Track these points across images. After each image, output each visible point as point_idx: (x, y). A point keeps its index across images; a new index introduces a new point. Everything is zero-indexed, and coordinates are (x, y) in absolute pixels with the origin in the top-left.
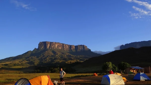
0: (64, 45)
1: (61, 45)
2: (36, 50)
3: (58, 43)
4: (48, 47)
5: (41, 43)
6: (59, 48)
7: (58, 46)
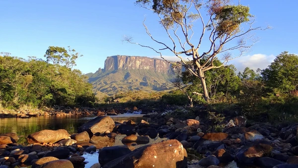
0: (158, 62)
1: (150, 62)
2: (101, 71)
3: (143, 58)
4: (121, 66)
5: (110, 59)
6: (145, 68)
7: (141, 64)
